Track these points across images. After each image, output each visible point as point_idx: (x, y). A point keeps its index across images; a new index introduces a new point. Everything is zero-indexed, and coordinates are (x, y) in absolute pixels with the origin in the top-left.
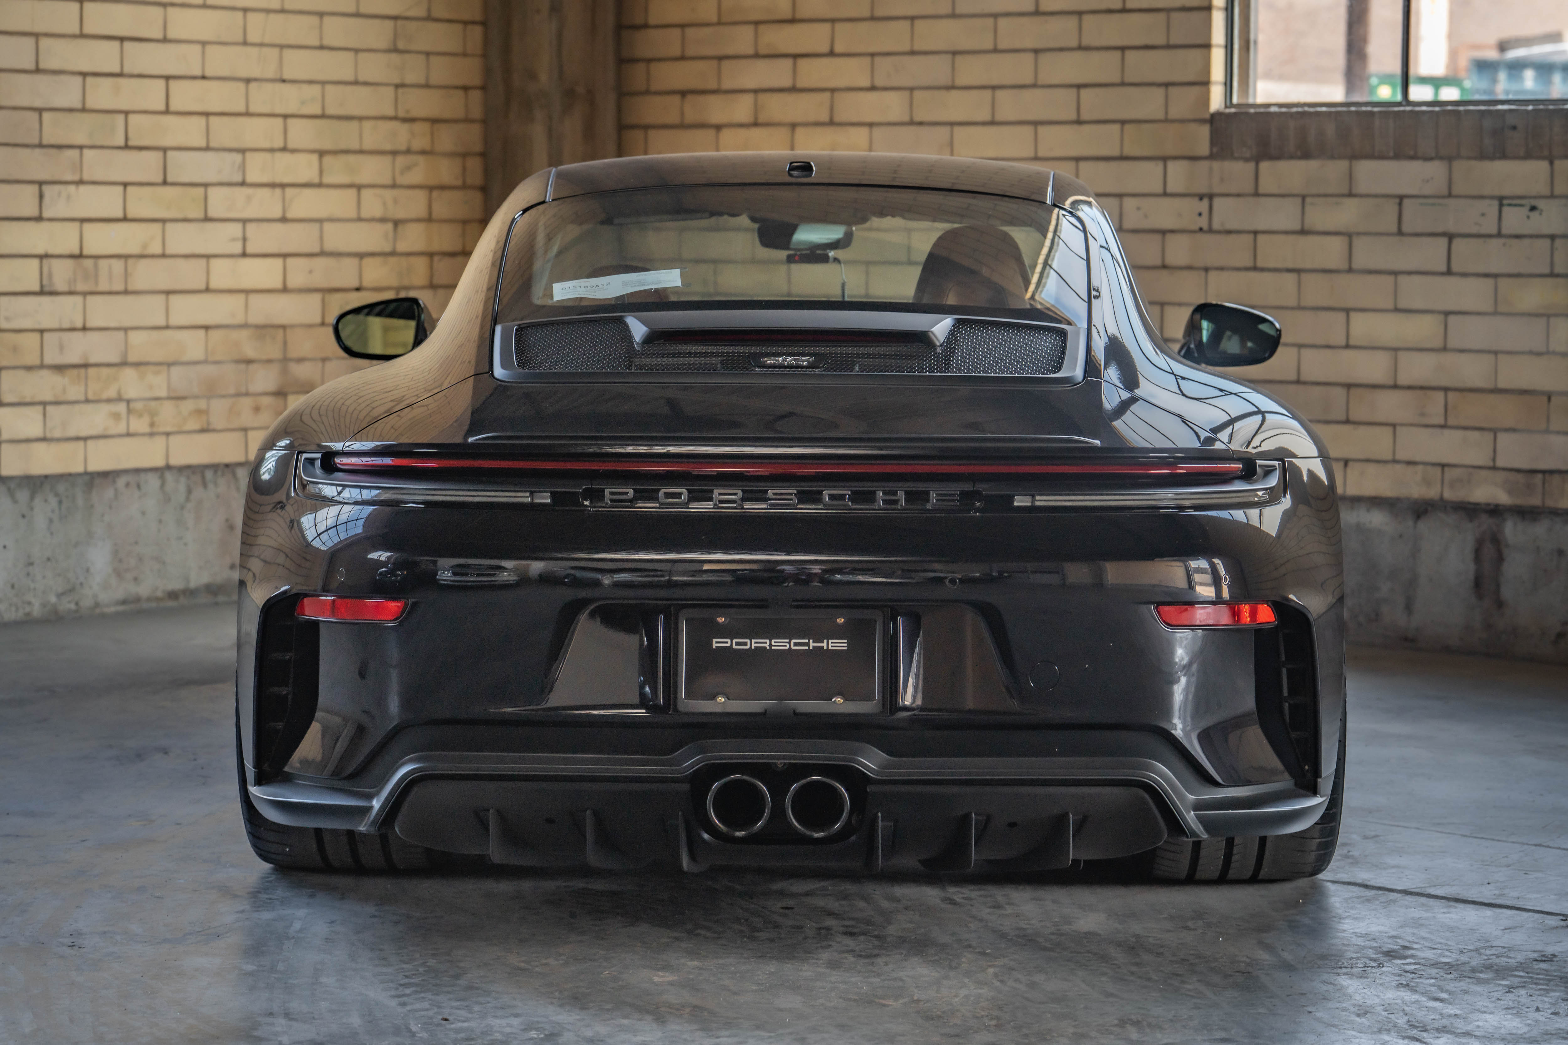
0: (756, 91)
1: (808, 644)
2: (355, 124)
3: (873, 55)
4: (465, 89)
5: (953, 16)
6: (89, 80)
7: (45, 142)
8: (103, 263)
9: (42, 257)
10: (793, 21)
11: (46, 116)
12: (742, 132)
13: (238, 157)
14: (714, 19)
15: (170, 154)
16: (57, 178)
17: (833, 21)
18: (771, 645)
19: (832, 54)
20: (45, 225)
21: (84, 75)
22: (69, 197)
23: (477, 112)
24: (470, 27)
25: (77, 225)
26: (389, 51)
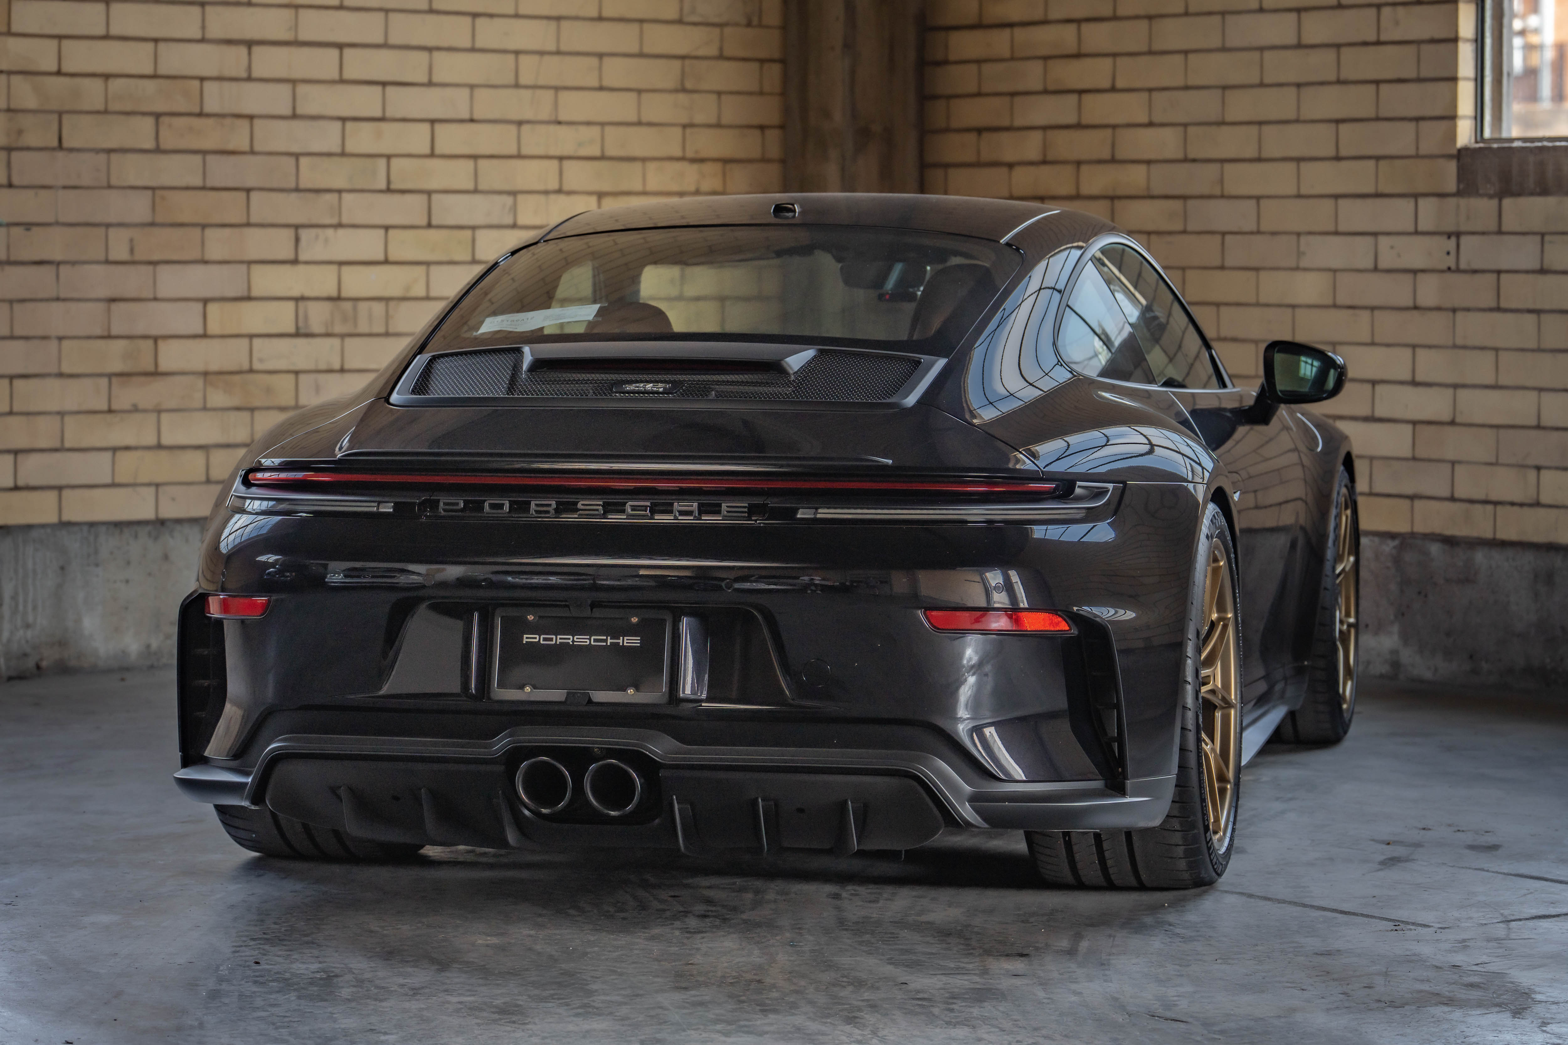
0: (1045, 128)
1: (606, 641)
2: (638, 165)
3: (1150, 90)
4: (762, 128)
5: (1224, 49)
6: (349, 125)
7: (302, 185)
8: (362, 305)
9: (298, 299)
10: (1078, 56)
11: (303, 161)
12: (1032, 169)
13: (508, 200)
14: (1007, 54)
15: (435, 197)
16: (314, 221)
17: (1114, 55)
18: (573, 641)
19: (1113, 89)
20: (301, 268)
21: (344, 120)
22: (326, 240)
23: (774, 151)
24: (766, 66)
25: (334, 268)
26: (675, 91)
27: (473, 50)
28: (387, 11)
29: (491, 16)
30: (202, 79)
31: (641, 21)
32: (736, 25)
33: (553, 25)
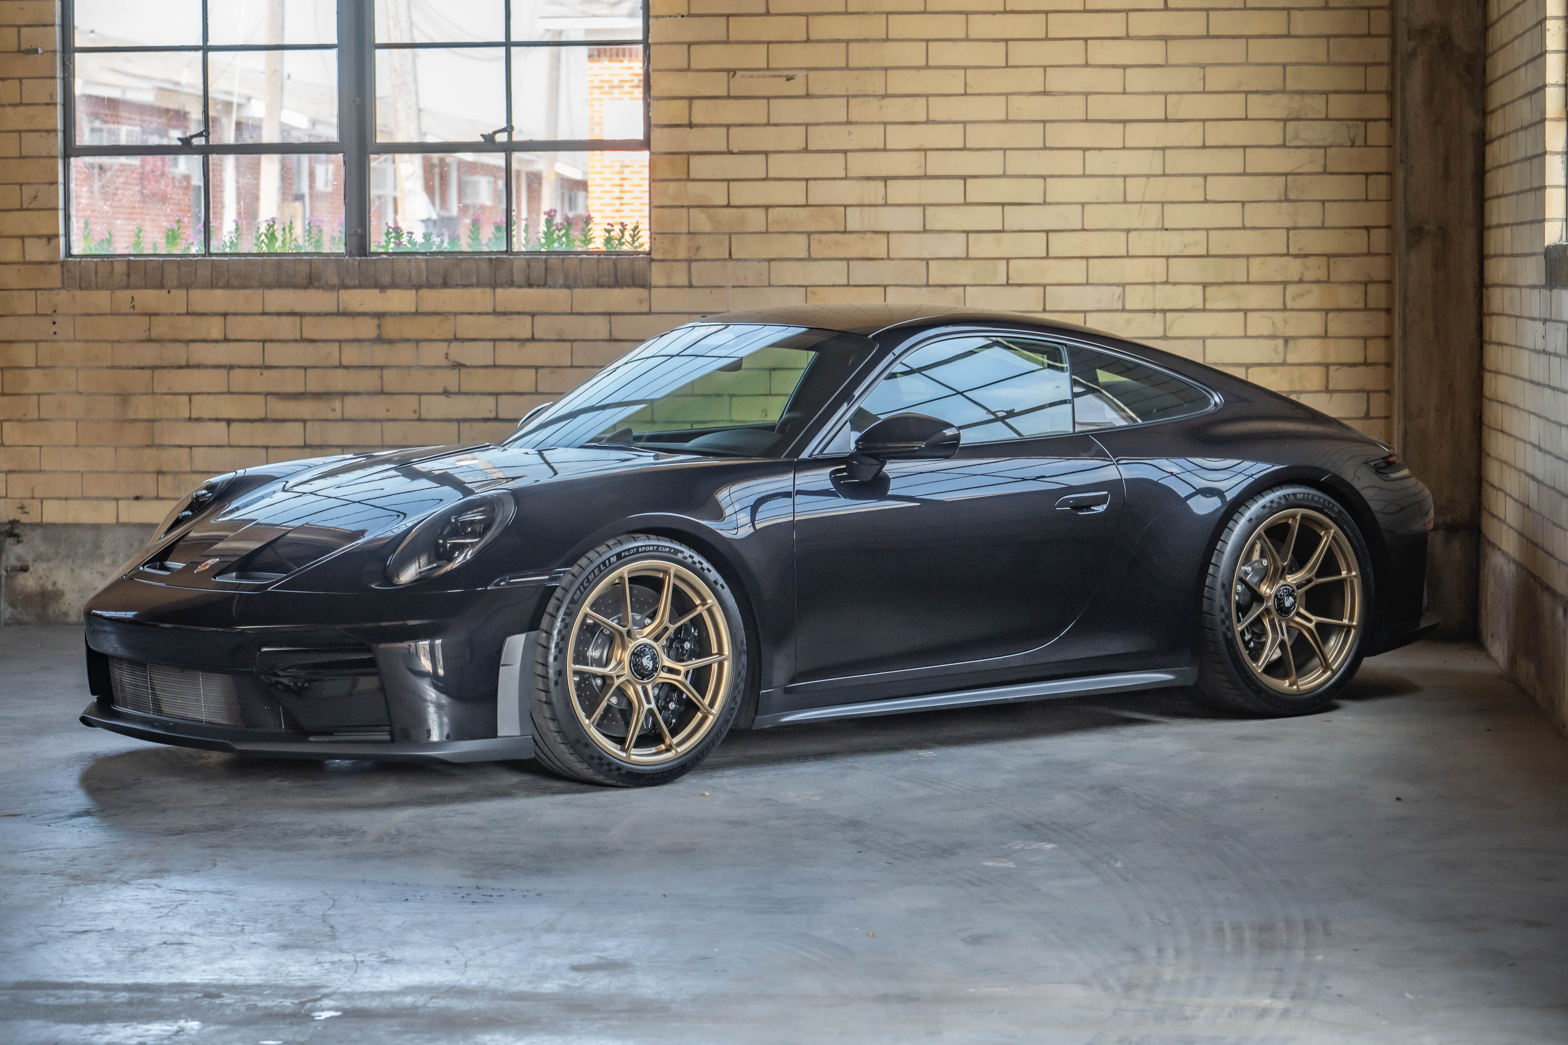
2: (1242, 261)
4: (1368, 228)
6: (973, 236)
7: (931, 283)
11: (931, 263)
13: (1118, 290)
15: (1050, 289)
21: (967, 232)
23: (1380, 247)
24: (1373, 178)
26: (1280, 201)
27: (1084, 176)
28: (1005, 150)
29: (1100, 149)
30: (846, 206)
31: (1244, 147)
32: (1341, 146)
33: (1159, 153)
